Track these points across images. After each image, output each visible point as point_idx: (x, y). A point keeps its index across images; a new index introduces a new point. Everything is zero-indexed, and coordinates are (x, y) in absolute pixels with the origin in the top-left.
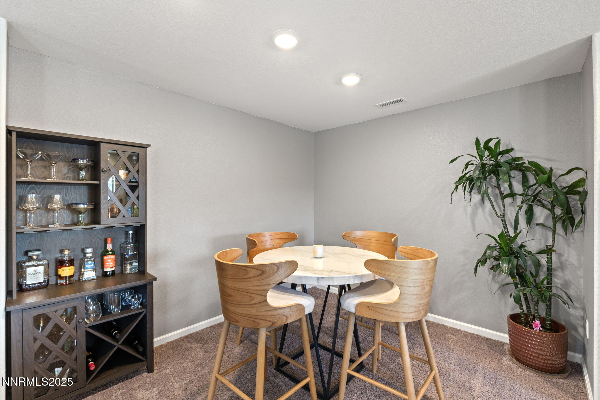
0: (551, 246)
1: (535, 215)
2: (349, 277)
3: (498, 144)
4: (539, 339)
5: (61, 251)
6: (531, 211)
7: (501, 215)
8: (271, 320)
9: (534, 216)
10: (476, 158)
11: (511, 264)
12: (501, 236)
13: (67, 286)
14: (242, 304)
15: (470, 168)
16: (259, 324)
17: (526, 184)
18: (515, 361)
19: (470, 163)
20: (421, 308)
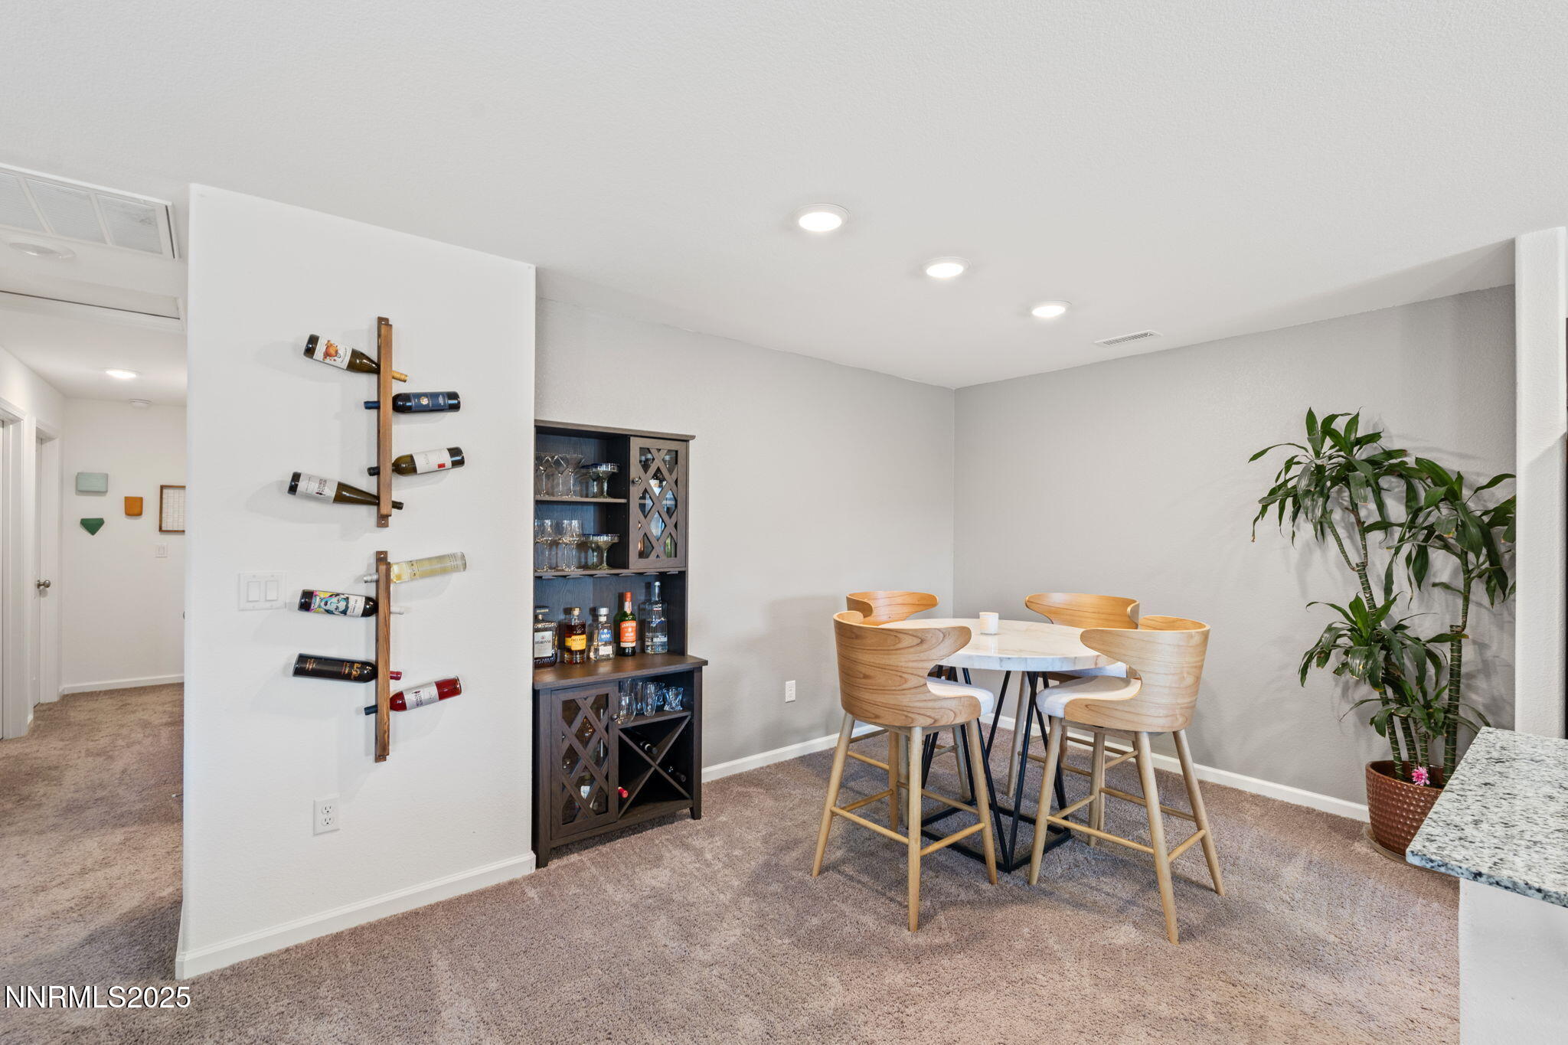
0: (1459, 626)
1: (1433, 566)
2: (1053, 659)
3: (1354, 422)
4: (1422, 801)
5: (568, 611)
6: (1423, 558)
7: (1357, 564)
8: (933, 715)
9: (1430, 566)
10: (1307, 451)
11: (1373, 662)
12: (1356, 605)
13: (578, 666)
14: (889, 688)
15: (1295, 470)
16: (913, 719)
17: (1413, 504)
18: (1378, 846)
19: (1295, 460)
20: (1178, 712)
